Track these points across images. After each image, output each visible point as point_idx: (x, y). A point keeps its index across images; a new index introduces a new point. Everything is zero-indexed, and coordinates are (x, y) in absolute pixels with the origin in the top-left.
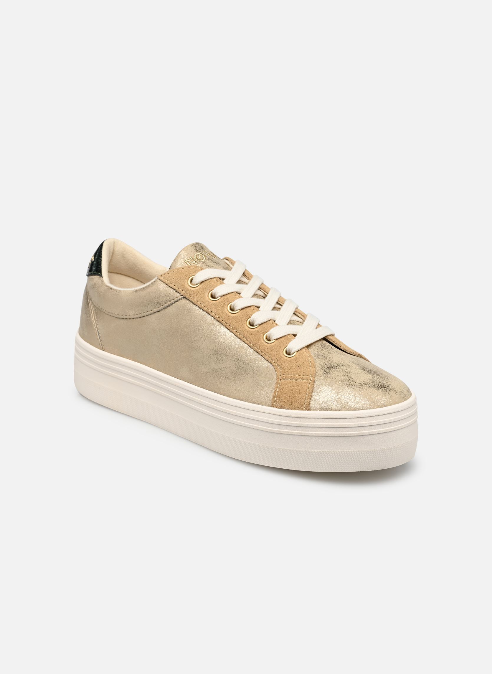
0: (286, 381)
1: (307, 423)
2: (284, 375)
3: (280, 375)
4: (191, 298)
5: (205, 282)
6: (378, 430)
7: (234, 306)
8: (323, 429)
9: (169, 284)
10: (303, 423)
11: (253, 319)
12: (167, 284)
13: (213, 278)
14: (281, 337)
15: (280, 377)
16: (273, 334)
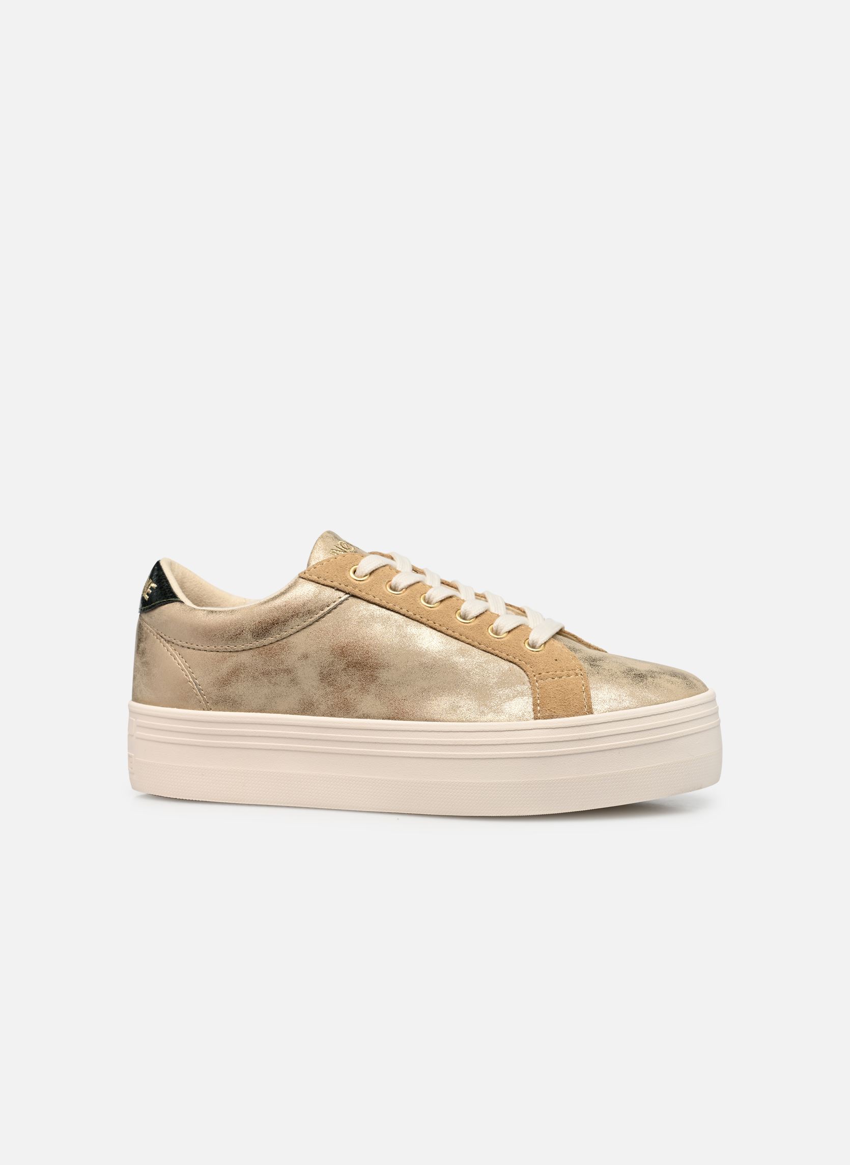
0: (547, 681)
1: (596, 732)
2: (540, 674)
3: (534, 676)
4: (363, 594)
5: (377, 572)
6: (693, 728)
7: (429, 598)
8: (620, 737)
9: (321, 580)
10: (590, 733)
11: (465, 610)
12: (319, 582)
13: (384, 566)
14: (515, 628)
15: (535, 678)
16: (501, 625)
